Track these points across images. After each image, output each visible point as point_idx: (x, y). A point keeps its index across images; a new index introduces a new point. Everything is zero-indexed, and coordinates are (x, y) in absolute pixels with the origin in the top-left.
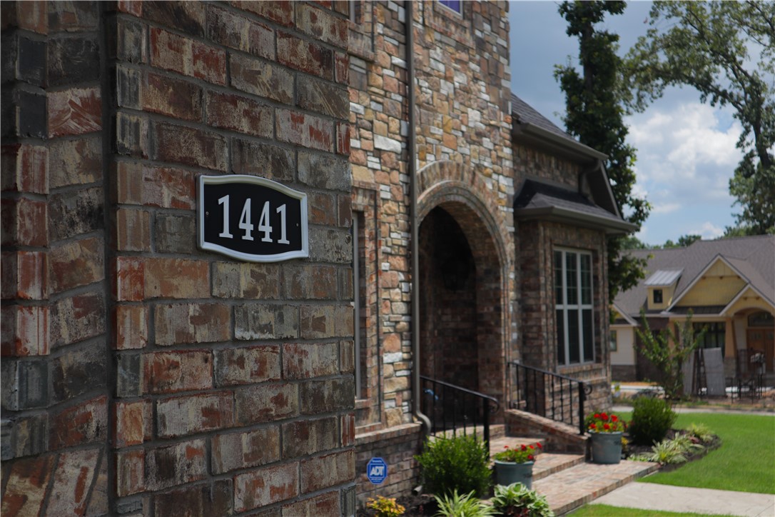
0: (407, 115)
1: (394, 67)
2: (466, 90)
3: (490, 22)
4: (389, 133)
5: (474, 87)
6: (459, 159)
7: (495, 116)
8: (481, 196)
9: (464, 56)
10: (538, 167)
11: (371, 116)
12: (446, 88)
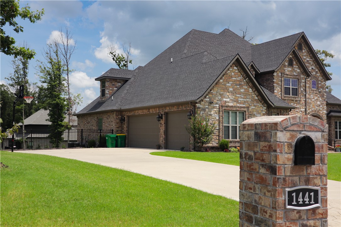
0: (306, 106)
1: (304, 100)
2: (317, 99)
3: (322, 88)
4: (303, 108)
5: (318, 99)
6: (316, 109)
7: (323, 102)
8: (319, 114)
9: (317, 95)
10: (333, 108)
11: (300, 107)
12: (313, 100)
